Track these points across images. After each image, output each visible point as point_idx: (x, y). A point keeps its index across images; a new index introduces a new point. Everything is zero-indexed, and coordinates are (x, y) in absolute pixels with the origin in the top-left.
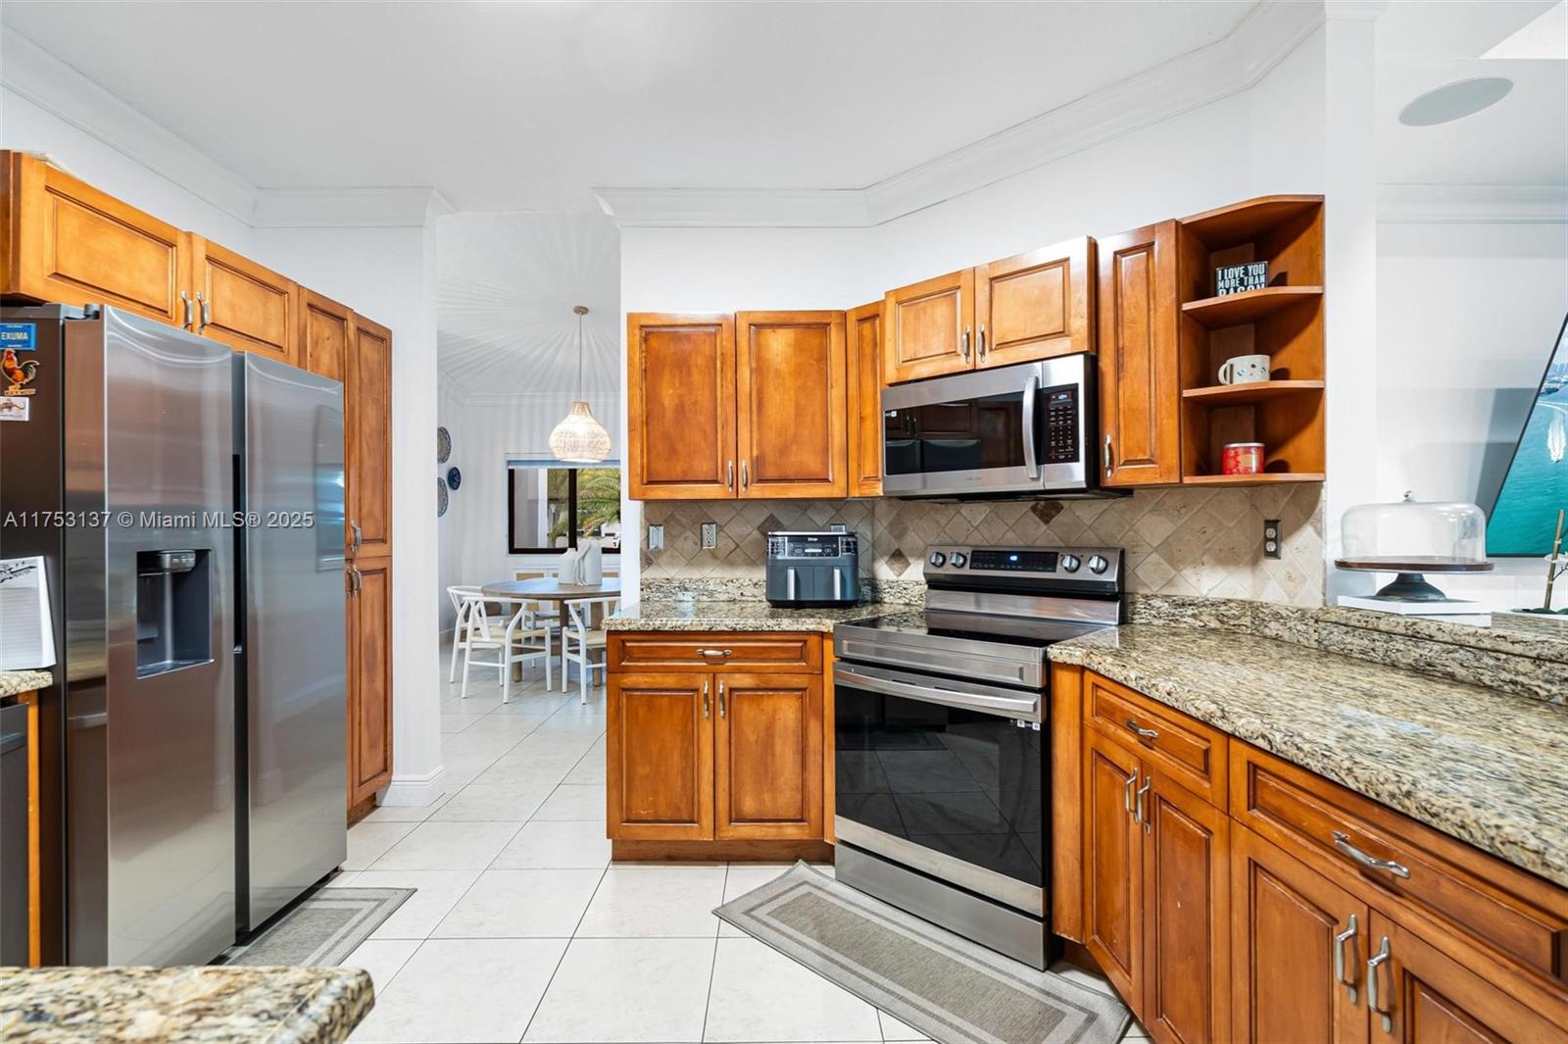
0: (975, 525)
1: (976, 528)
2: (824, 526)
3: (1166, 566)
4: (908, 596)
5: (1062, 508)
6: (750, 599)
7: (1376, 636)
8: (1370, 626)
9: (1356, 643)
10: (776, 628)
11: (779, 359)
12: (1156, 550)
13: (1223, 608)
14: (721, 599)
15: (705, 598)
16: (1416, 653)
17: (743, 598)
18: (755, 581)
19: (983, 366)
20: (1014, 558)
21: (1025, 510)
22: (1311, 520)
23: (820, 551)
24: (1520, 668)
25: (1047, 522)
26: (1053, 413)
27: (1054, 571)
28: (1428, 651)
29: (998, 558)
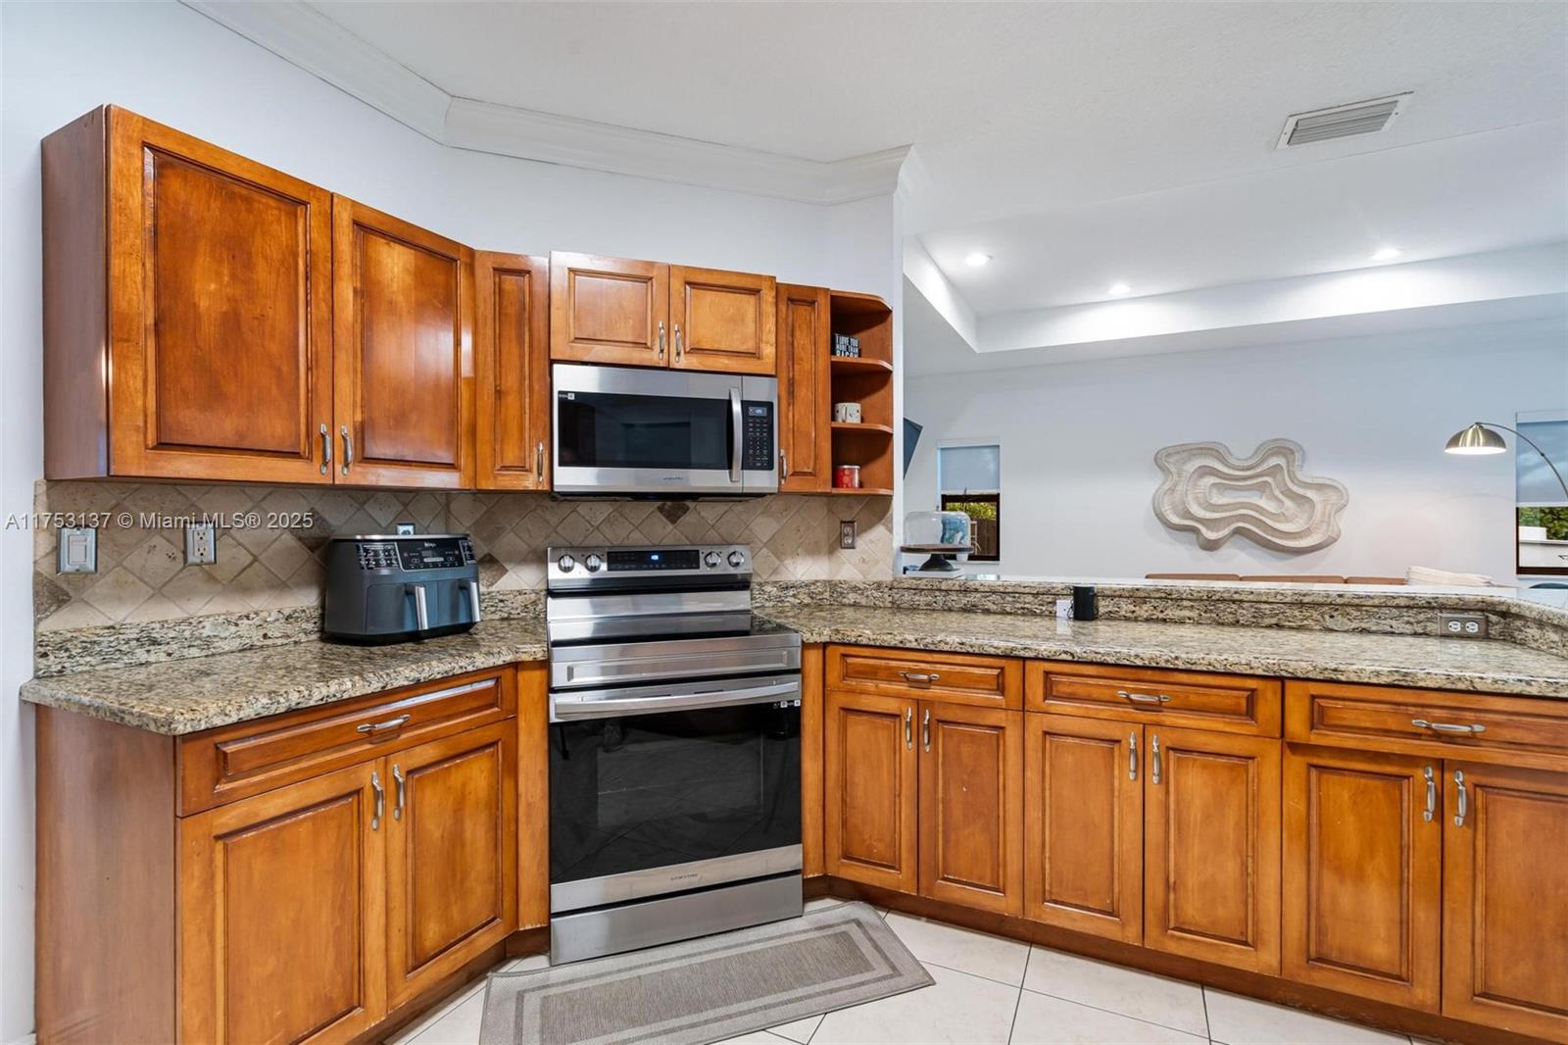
0: (596, 524)
1: (597, 528)
2: (388, 526)
3: (773, 558)
4: (506, 609)
5: (688, 509)
6: (279, 642)
7: (937, 593)
8: (935, 588)
9: (921, 600)
10: (470, 668)
11: (395, 287)
12: (765, 545)
13: (813, 587)
14: (227, 649)
15: (194, 652)
16: (965, 601)
17: (269, 642)
18: (287, 612)
19: (677, 366)
20: (655, 557)
21: (651, 510)
22: (883, 521)
23: (442, 559)
24: (1026, 600)
25: (673, 522)
26: (751, 425)
27: (698, 567)
28: (973, 598)
29: (639, 558)
